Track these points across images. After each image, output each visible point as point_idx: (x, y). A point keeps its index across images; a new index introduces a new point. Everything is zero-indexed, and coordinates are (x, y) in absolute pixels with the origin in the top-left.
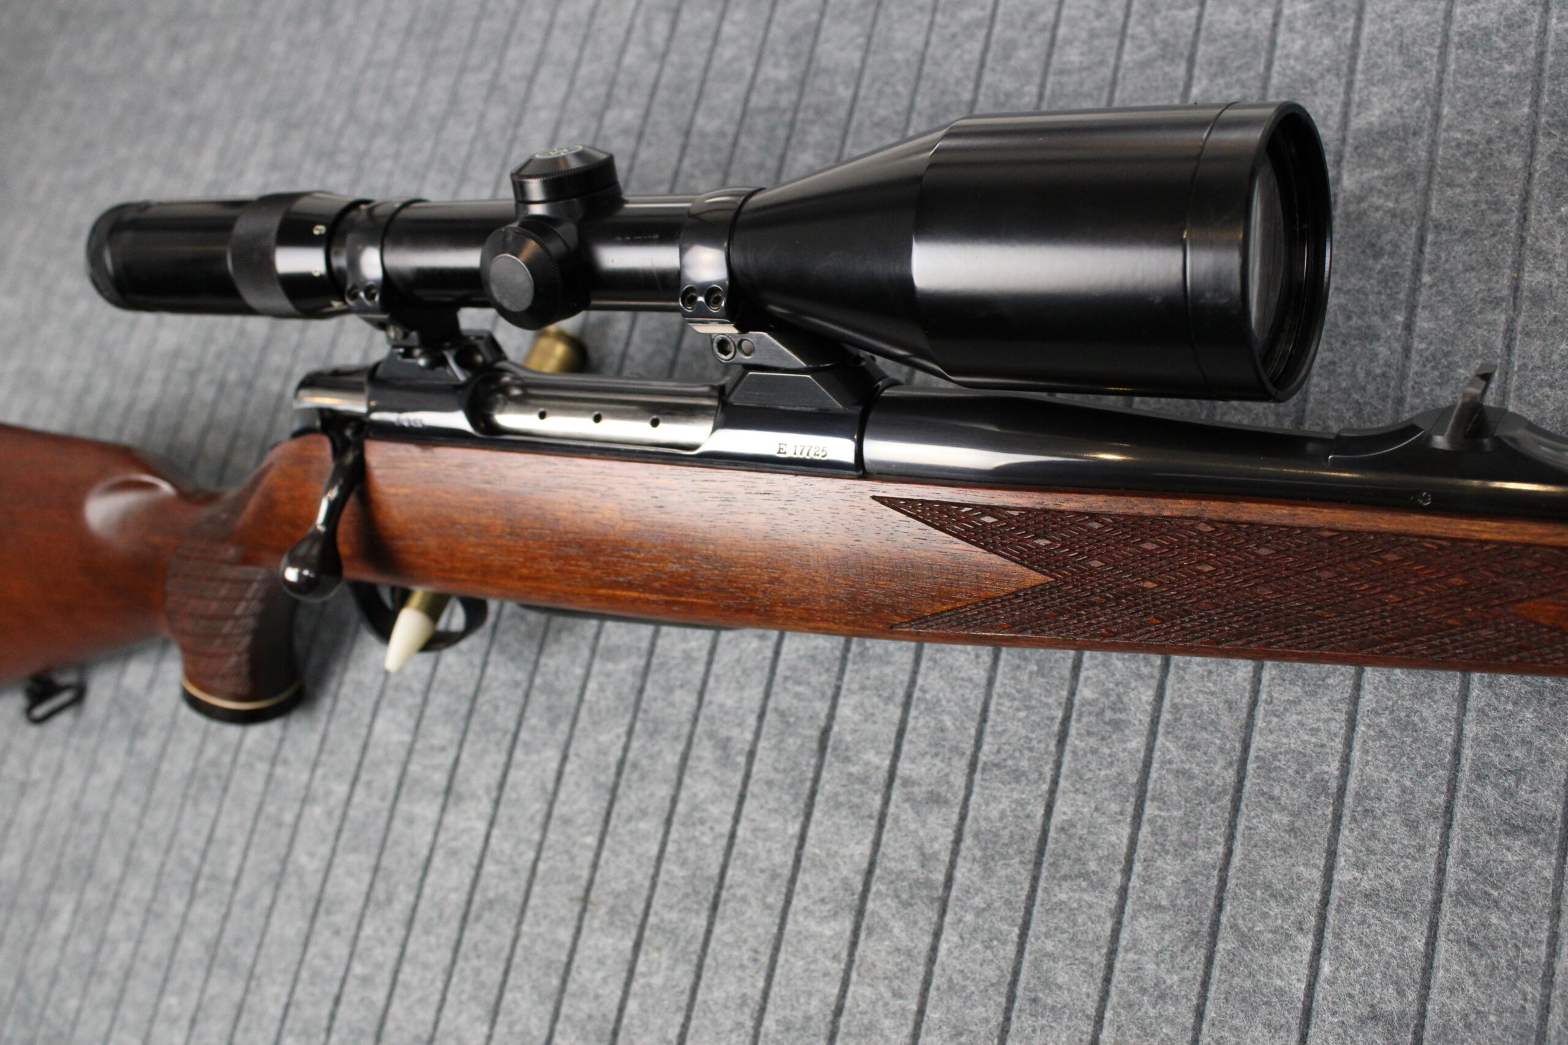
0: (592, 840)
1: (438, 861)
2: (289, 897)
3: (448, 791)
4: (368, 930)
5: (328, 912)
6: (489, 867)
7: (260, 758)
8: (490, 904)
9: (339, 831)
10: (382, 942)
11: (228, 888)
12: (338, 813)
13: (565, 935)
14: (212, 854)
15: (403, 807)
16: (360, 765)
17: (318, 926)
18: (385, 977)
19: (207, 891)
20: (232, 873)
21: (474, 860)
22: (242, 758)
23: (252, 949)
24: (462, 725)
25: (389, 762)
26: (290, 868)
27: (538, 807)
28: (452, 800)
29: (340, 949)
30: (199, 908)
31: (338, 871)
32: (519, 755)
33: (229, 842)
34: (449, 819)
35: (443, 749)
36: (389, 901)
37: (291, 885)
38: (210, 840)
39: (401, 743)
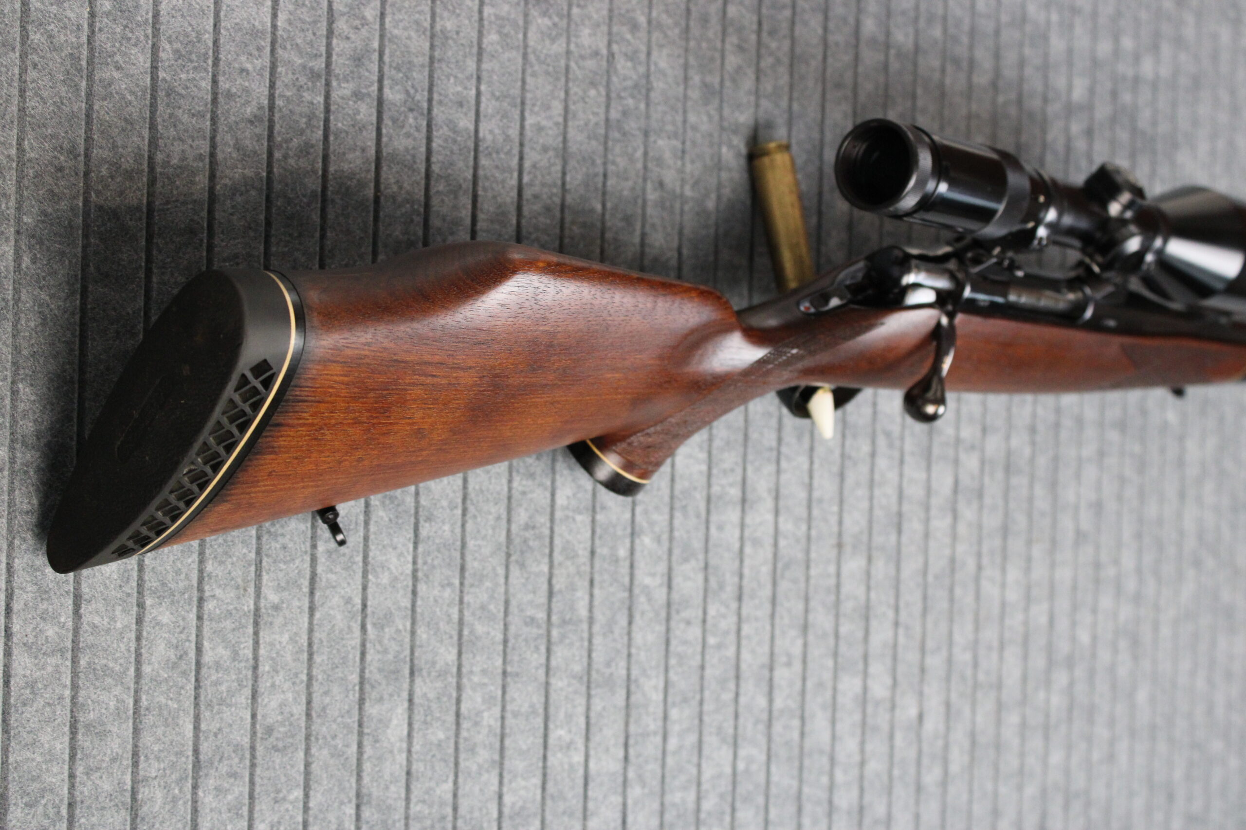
0: (835, 509)
1: (748, 550)
2: (643, 613)
3: (744, 501)
4: (712, 611)
5: (678, 612)
6: (782, 543)
7: (578, 511)
8: (787, 566)
9: (670, 552)
10: (724, 616)
11: (585, 626)
12: (665, 537)
13: (832, 569)
14: (557, 605)
15: (714, 518)
16: (672, 497)
17: (673, 624)
18: (732, 637)
19: (563, 637)
20: (583, 612)
21: (771, 541)
22: (558, 514)
23: (623, 664)
24: (741, 450)
25: (695, 488)
26: (637, 591)
27: (803, 495)
28: (747, 506)
29: (695, 632)
30: (560, 654)
31: (677, 580)
32: (784, 464)
33: (572, 588)
34: (748, 520)
35: (732, 470)
36: (721, 587)
37: (641, 601)
38: (551, 594)
39: (701, 472)
